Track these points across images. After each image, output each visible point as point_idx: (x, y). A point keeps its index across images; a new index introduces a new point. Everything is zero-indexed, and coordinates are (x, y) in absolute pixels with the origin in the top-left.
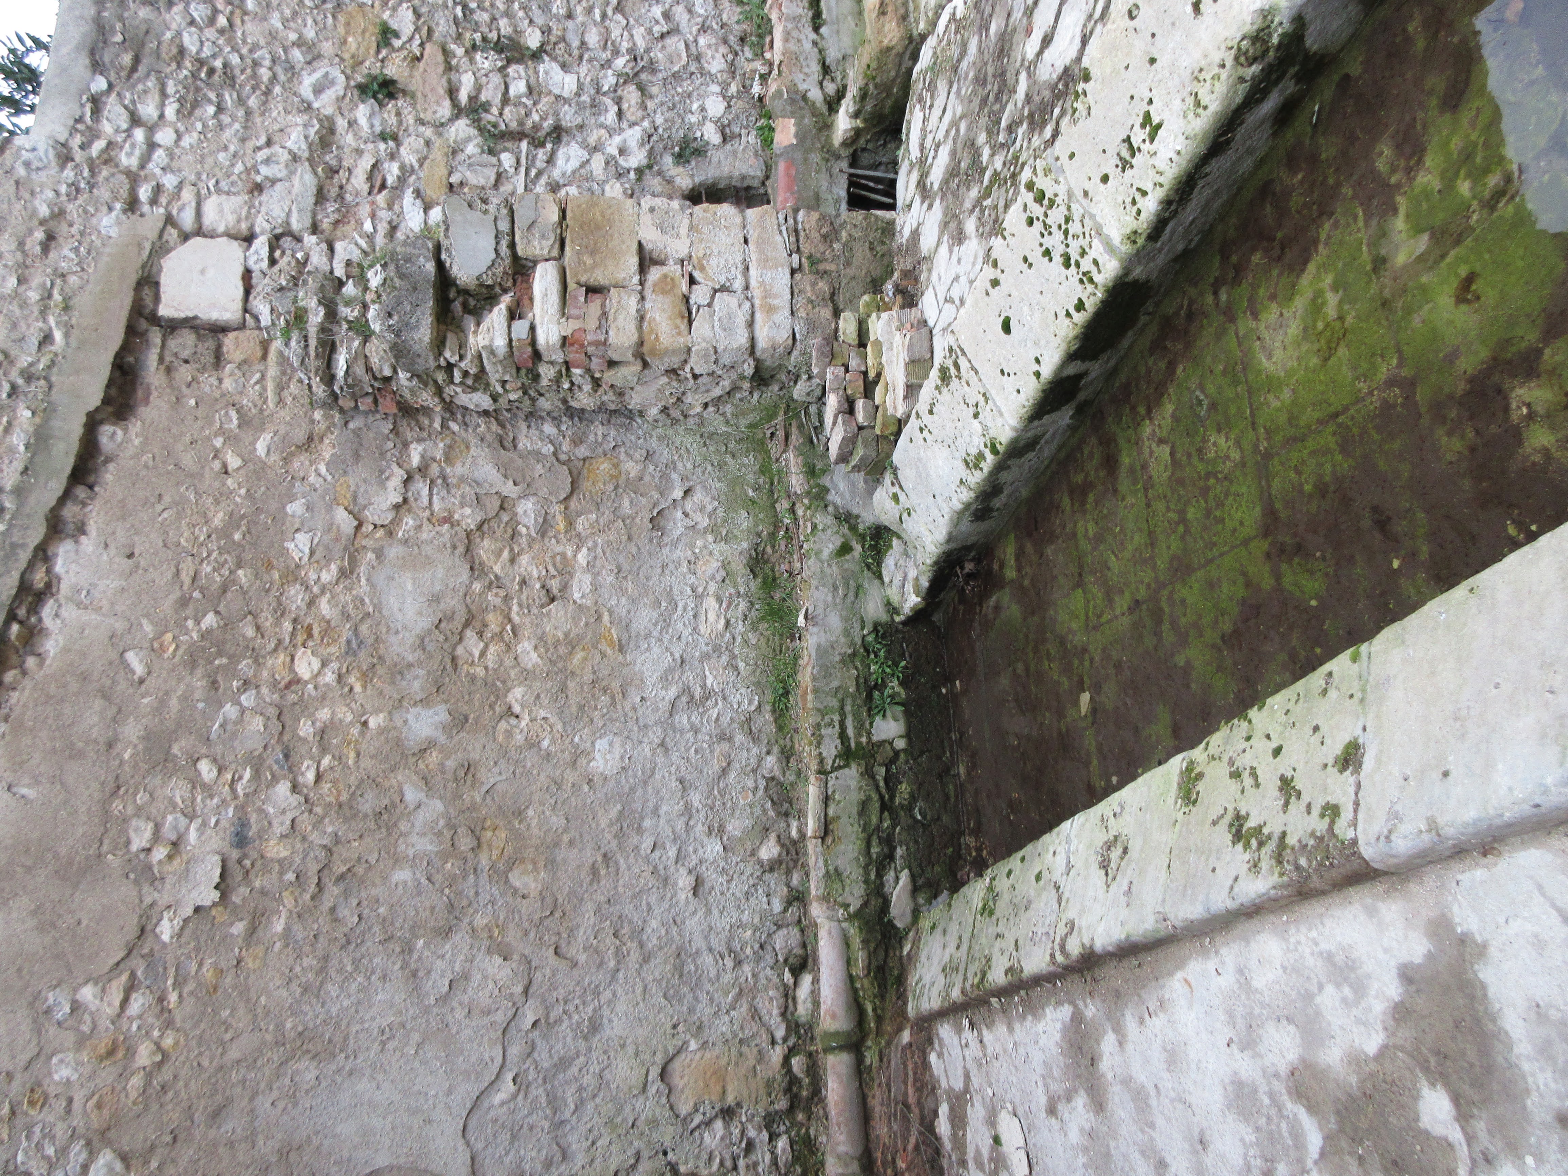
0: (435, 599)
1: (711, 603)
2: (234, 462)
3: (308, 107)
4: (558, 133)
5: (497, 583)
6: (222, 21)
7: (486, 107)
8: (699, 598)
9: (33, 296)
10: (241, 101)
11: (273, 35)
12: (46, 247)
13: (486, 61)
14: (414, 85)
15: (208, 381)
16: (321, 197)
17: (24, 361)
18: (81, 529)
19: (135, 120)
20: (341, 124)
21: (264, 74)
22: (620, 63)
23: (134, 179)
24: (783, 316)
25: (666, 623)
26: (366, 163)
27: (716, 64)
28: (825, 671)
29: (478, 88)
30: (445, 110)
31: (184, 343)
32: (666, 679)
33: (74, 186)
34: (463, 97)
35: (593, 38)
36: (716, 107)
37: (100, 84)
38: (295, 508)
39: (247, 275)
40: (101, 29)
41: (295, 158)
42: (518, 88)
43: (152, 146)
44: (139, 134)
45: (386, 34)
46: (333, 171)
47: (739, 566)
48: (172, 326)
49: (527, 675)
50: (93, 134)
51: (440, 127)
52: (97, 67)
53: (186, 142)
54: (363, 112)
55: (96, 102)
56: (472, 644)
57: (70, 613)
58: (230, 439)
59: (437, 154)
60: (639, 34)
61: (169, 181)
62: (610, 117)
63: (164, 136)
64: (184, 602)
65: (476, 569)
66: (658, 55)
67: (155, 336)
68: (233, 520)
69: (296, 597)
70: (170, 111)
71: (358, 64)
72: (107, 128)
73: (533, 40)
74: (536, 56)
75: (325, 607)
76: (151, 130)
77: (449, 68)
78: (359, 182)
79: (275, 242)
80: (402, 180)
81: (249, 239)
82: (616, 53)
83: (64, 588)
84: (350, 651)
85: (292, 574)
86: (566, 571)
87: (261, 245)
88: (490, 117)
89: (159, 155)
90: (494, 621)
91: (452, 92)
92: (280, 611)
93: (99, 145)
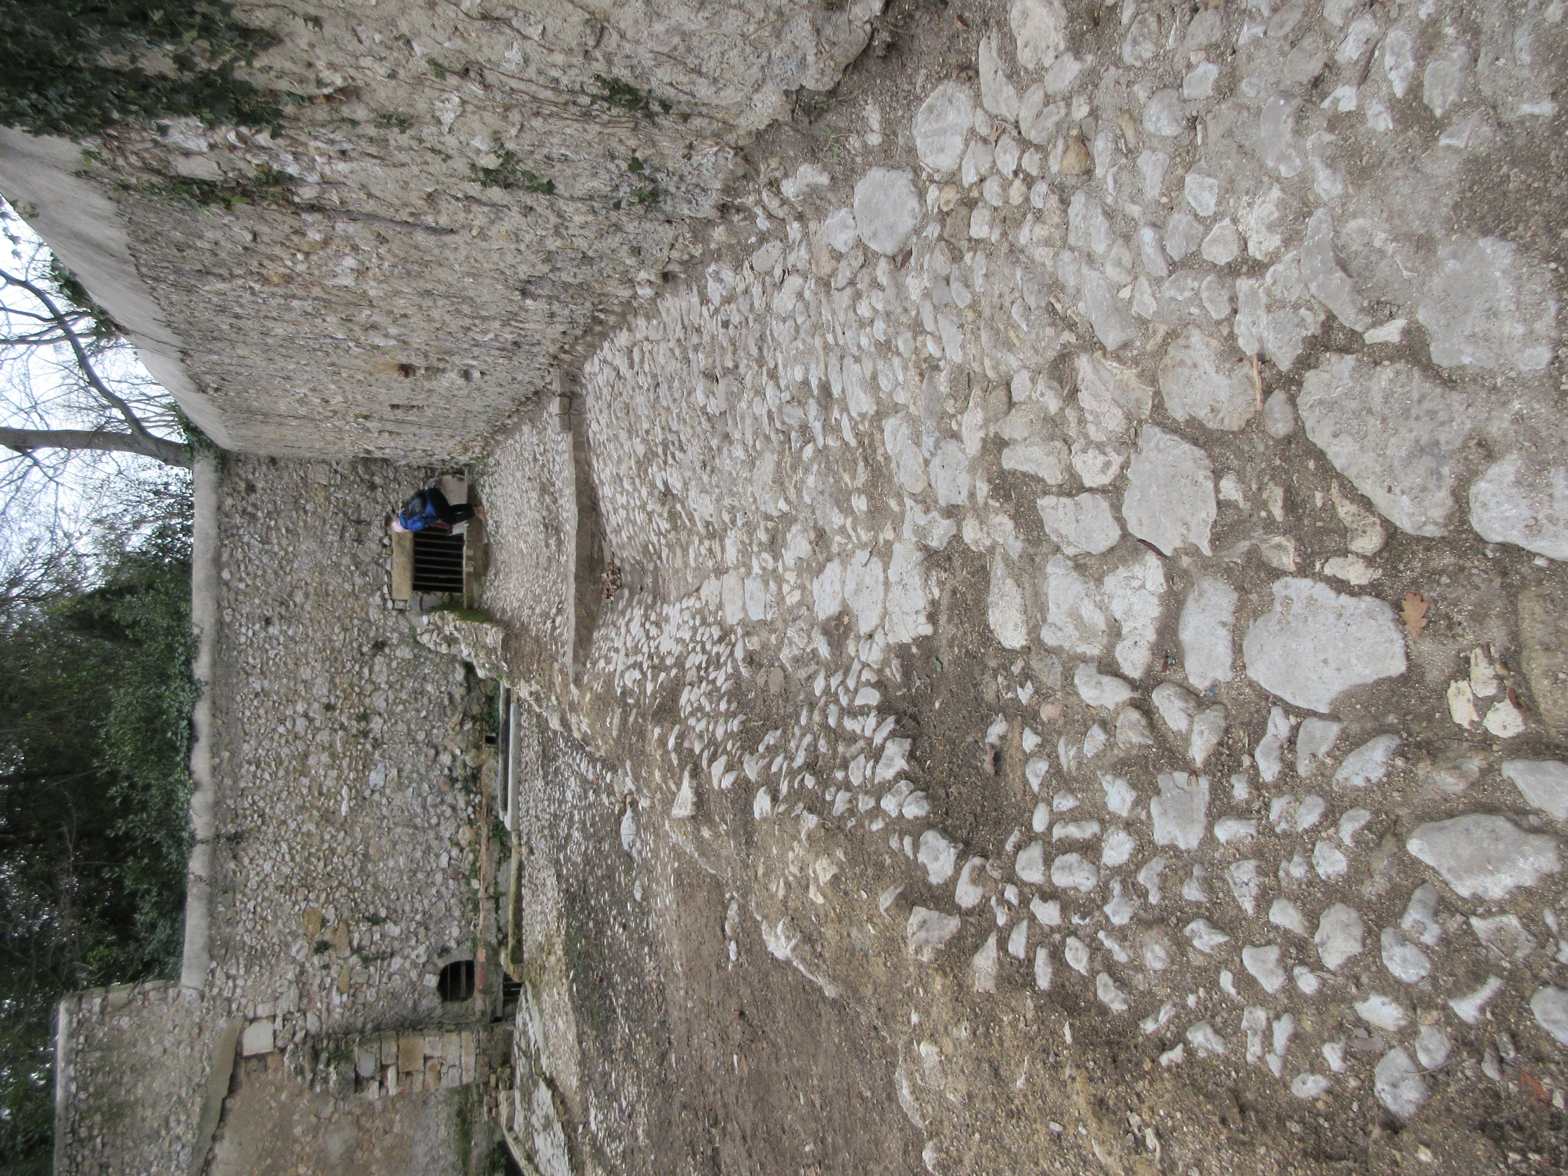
0: (346, 1141)
1: (443, 1128)
2: (274, 1104)
3: (294, 959)
4: (392, 955)
5: (368, 1131)
6: (259, 928)
7: (363, 948)
8: (438, 1125)
9: (197, 1055)
10: (269, 962)
11: (280, 932)
12: (199, 1034)
13: (364, 927)
14: (336, 942)
15: (263, 1077)
16: (301, 997)
17: (197, 1080)
18: (222, 1137)
19: (228, 977)
20: (308, 965)
21: (277, 948)
22: (418, 917)
23: (229, 1001)
24: (472, 1073)
25: (427, 1135)
26: (318, 981)
27: (457, 913)
28: (480, 1160)
29: (361, 940)
30: (348, 952)
31: (254, 1064)
32: (425, 1155)
33: (208, 1009)
34: (355, 943)
35: (407, 908)
36: (455, 932)
37: (214, 964)
38: (296, 1117)
39: (275, 1032)
40: (212, 939)
41: (290, 982)
42: (377, 937)
43: (235, 986)
44: (231, 983)
45: (324, 922)
46: (304, 984)
47: (453, 1115)
48: (248, 1058)
49: (377, 1161)
50: (212, 985)
51: (346, 959)
52: (212, 957)
53: (249, 983)
54: (316, 959)
55: (213, 972)
56: (359, 1154)
57: (221, 1166)
58: (272, 1096)
59: (345, 972)
60: (426, 902)
61: (244, 1001)
62: (413, 942)
63: (240, 982)
64: (260, 1157)
65: (360, 1127)
66: (433, 911)
67: (243, 1064)
68: (275, 1127)
69: (298, 1148)
70: (242, 971)
71: (313, 936)
72: (218, 982)
73: (383, 913)
74: (384, 920)
75: (308, 1149)
76: (235, 980)
77: (349, 932)
78: (315, 988)
79: (284, 1019)
80: (331, 984)
81: (274, 1017)
82: (417, 912)
83: (219, 1158)
84: (317, 1163)
85: (296, 1140)
86: (391, 1123)
87: (279, 1020)
88: (365, 953)
89: (238, 991)
90: (366, 1145)
91: (350, 943)
92: (292, 1153)
93: (215, 991)
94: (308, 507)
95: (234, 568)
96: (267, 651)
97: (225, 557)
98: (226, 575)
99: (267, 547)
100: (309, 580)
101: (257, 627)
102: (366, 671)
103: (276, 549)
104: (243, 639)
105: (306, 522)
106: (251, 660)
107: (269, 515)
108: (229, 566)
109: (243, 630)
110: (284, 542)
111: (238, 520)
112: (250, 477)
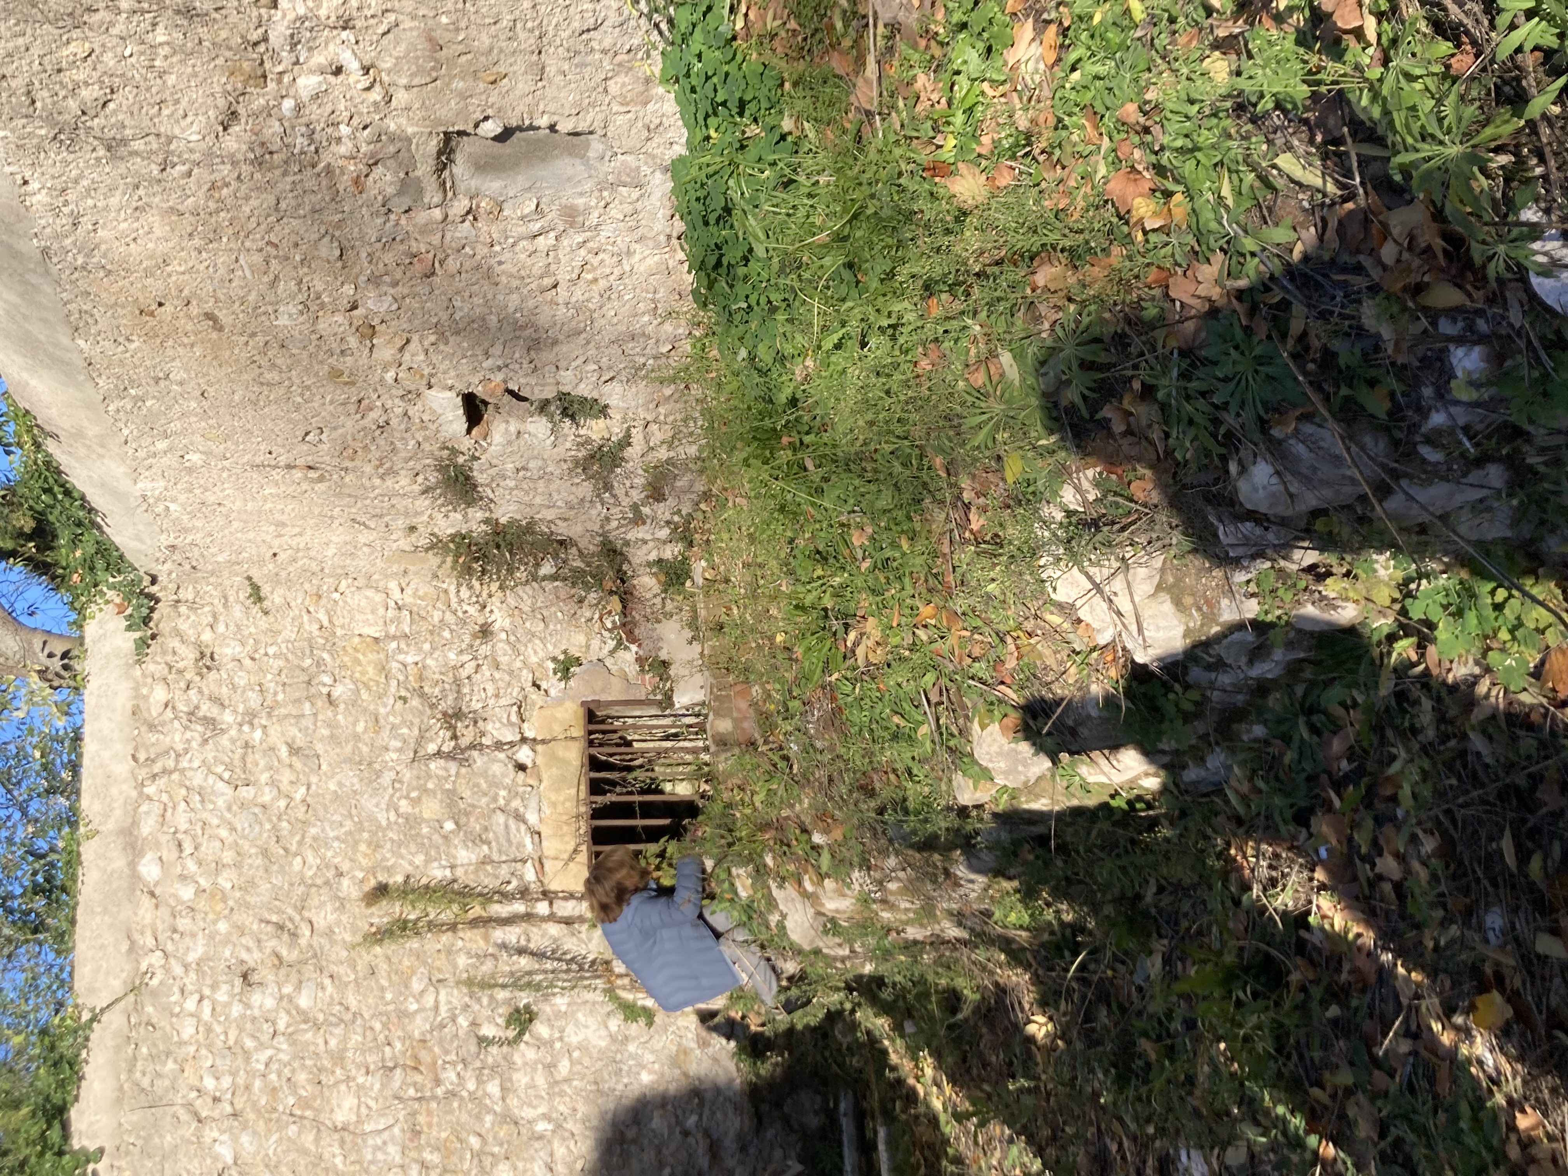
94: (338, 691)
95: (169, 853)
96: (247, 1055)
97: (147, 827)
98: (149, 870)
99: (246, 793)
100: (345, 867)
101: (222, 996)
102: (493, 1088)
103: (267, 797)
104: (188, 1031)
105: (331, 725)
106: (209, 1083)
107: (250, 717)
108: (158, 845)
109: (191, 1004)
110: (286, 777)
111: (176, 737)
112: (207, 636)
